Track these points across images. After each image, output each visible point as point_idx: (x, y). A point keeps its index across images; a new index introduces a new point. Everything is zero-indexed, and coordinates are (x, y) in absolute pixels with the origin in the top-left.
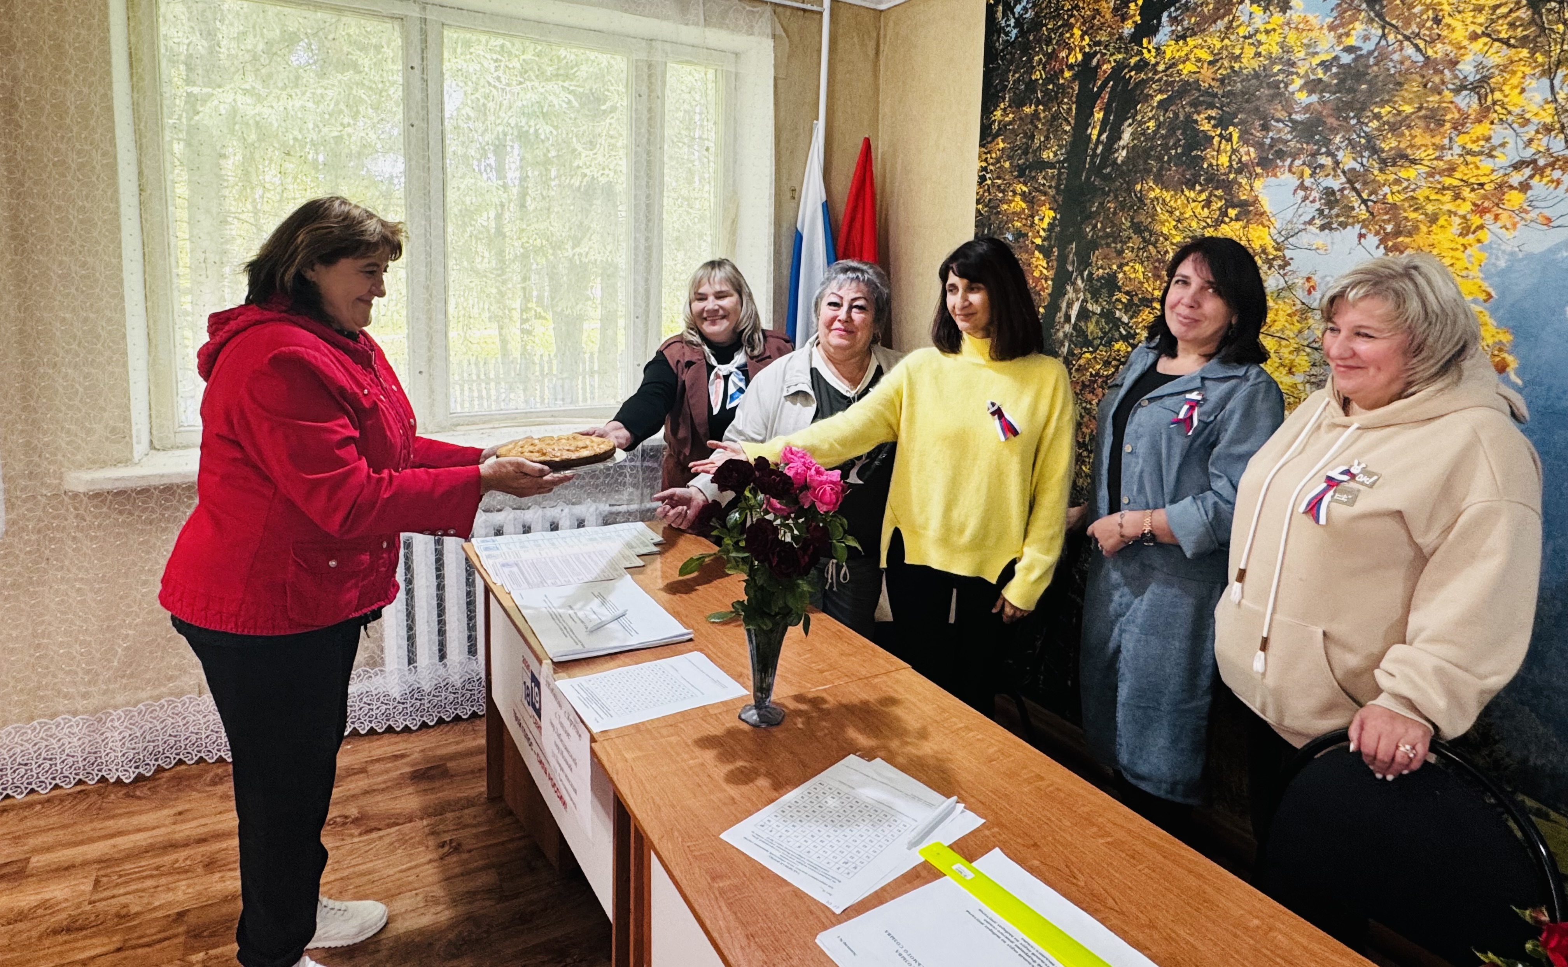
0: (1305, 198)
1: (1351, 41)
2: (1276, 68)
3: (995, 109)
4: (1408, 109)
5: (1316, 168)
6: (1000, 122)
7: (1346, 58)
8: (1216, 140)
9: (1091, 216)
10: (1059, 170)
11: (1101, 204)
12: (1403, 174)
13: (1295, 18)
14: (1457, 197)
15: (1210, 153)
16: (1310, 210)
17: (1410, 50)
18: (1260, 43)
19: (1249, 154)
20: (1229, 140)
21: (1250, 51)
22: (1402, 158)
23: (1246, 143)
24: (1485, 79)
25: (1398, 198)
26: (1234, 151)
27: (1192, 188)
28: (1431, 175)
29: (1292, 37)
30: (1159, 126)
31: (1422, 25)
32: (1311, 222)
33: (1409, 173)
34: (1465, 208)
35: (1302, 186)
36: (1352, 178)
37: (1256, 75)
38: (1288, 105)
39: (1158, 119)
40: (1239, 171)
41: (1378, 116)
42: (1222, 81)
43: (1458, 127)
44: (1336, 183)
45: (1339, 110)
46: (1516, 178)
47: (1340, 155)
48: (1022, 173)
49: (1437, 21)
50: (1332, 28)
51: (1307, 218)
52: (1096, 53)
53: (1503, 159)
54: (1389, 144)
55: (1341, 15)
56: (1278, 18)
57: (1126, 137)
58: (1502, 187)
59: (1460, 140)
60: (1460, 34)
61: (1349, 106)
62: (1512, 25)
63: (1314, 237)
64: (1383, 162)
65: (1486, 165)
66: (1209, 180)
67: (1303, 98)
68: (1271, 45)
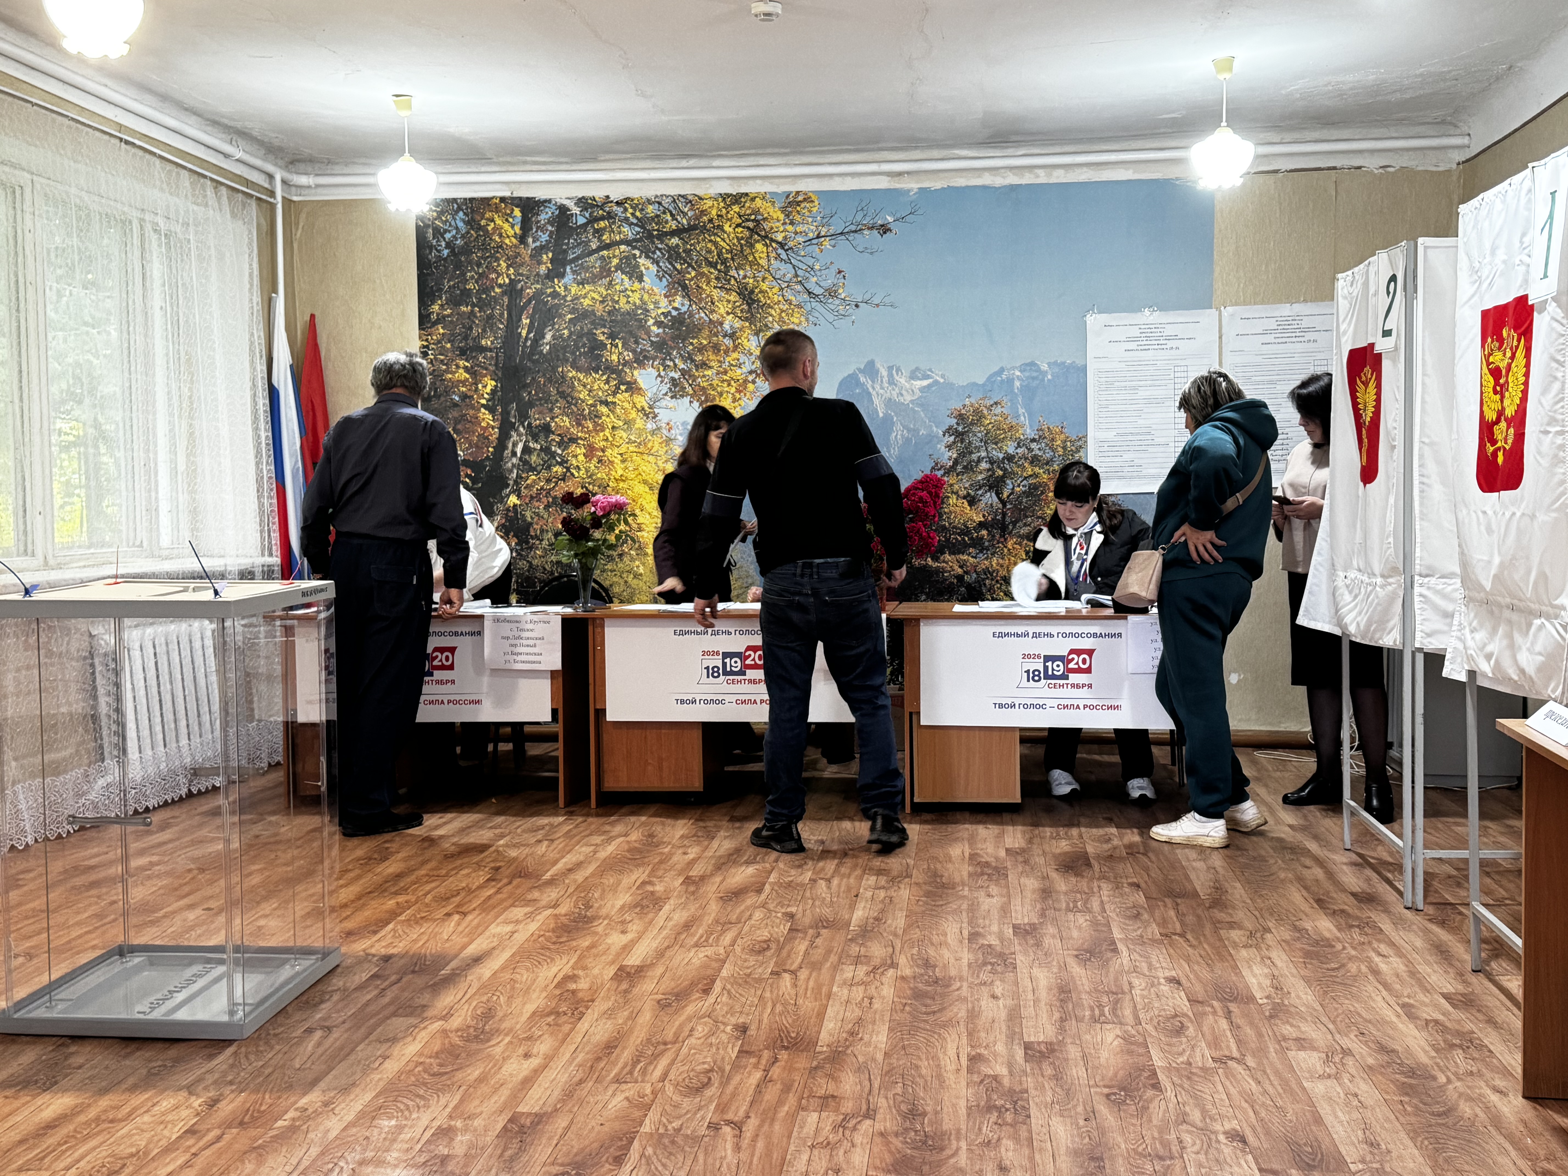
0: (662, 382)
1: (676, 305)
2: (640, 312)
3: (433, 304)
4: (705, 342)
5: (666, 367)
6: (438, 315)
7: (674, 313)
8: (609, 346)
9: (525, 386)
10: (497, 353)
11: (533, 379)
12: (706, 373)
13: (646, 286)
14: (729, 385)
15: (606, 353)
16: (665, 388)
17: (703, 315)
18: (629, 297)
19: (629, 356)
20: (617, 346)
21: (623, 300)
22: (704, 365)
23: (627, 349)
24: (734, 333)
25: (705, 384)
26: (620, 354)
27: (597, 372)
28: (717, 374)
29: (646, 297)
30: (571, 333)
31: (706, 303)
32: (666, 394)
33: (709, 372)
34: (733, 390)
35: (659, 375)
36: (683, 372)
37: (628, 313)
38: (648, 332)
39: (569, 330)
40: (624, 365)
41: (692, 344)
42: (609, 313)
43: (727, 352)
44: (676, 375)
45: (674, 338)
46: (750, 378)
47: (677, 361)
48: (463, 353)
49: (713, 303)
50: (666, 296)
51: (664, 392)
52: (519, 281)
53: (745, 370)
54: (698, 358)
55: (669, 290)
56: (637, 285)
57: (548, 337)
58: (746, 381)
59: (728, 359)
60: (722, 311)
61: (678, 337)
62: (742, 311)
63: (668, 402)
64: (696, 366)
65: (739, 371)
66: (607, 368)
67: (654, 329)
68: (635, 298)
